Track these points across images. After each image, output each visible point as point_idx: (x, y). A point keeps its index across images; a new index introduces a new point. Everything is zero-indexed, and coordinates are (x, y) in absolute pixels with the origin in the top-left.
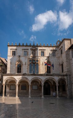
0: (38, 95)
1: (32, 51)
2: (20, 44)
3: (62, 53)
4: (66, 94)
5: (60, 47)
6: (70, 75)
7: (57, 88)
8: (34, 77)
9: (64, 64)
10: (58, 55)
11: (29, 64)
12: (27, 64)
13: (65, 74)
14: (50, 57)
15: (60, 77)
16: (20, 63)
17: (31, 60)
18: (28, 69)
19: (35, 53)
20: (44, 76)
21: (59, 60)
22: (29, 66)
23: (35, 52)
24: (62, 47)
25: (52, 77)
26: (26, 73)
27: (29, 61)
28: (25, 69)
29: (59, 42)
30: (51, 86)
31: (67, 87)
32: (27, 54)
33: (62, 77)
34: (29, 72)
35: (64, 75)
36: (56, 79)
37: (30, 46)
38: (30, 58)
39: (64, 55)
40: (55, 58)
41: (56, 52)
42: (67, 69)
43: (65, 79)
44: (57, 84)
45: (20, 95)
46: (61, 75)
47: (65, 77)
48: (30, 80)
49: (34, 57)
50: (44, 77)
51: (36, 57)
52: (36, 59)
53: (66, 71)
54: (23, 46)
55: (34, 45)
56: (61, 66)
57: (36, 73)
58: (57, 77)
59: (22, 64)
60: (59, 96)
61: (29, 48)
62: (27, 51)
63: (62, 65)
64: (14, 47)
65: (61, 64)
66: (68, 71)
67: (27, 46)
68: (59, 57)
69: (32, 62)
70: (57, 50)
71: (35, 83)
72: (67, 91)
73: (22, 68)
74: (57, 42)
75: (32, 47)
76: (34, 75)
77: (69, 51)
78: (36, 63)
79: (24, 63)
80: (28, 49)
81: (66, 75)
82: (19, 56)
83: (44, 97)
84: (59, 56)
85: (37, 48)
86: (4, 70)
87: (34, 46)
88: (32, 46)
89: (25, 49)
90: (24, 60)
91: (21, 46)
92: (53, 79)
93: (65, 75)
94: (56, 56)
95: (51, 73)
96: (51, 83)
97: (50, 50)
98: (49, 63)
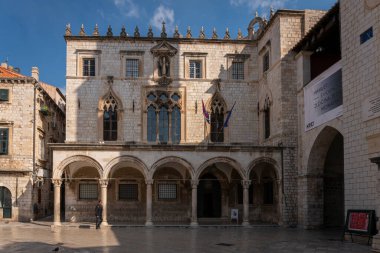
0: (179, 218)
1: (156, 59)
2: (110, 30)
3: (266, 67)
4: (276, 212)
5: (263, 43)
6: (293, 148)
7: (246, 192)
8: (165, 154)
9: (272, 109)
10: (253, 73)
11: (146, 109)
12: (137, 106)
13: (274, 143)
14: (222, 84)
15: (257, 155)
16: (113, 106)
17: (152, 93)
18: (141, 125)
19: (168, 69)
20: (200, 150)
22: (145, 116)
23: (168, 61)
24: (269, 43)
25: (228, 154)
26: (134, 142)
27: (145, 97)
28: (131, 127)
29: (258, 24)
30: (222, 187)
31: (280, 190)
32: (140, 72)
33: (264, 154)
34: (145, 137)
35: (270, 149)
36: (244, 161)
37: (150, 39)
38: (149, 87)
39: (275, 73)
40: (243, 86)
41: (246, 63)
42: (285, 126)
43: (275, 162)
44: (246, 180)
45: (116, 218)
46: (261, 149)
47: (276, 156)
48: (150, 165)
49: (166, 80)
50: (201, 153)
51: (171, 81)
52: (173, 91)
53: (280, 131)
54: (123, 38)
55: (164, 34)
56: (262, 115)
57: (170, 142)
58: (248, 154)
59: (119, 108)
60: (251, 222)
61: (148, 47)
62: (140, 57)
63: (267, 112)
64: (88, 43)
65: (262, 107)
66: (285, 135)
67: (137, 38)
68: (257, 82)
69: (156, 102)
70: (249, 56)
71: (167, 177)
72: (280, 204)
73: (119, 123)
74: (252, 23)
75: (155, 44)
76: (163, 146)
77: (294, 59)
78: (170, 102)
79: (127, 104)
80: (141, 53)
81: (280, 148)
82: (111, 79)
83: (199, 223)
84: (256, 79)
85: (175, 46)
86: (54, 129)
87: (164, 39)
88: (158, 40)
89: (129, 53)
90: (129, 94)
91: (116, 39)
92: (232, 163)
93: (276, 148)
94: (247, 79)
95: (227, 142)
96: (225, 177)
97: (225, 54)
98: (220, 104)
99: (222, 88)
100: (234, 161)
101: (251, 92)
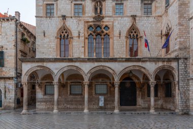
1: (93, 4)
4: (174, 103)
6: (186, 59)
10: (158, 10)
11: (87, 36)
12: (81, 35)
13: (173, 55)
14: (137, 18)
15: (160, 64)
17: (91, 26)
18: (84, 47)
19: (101, 10)
20: (120, 61)
21: (159, 25)
22: (87, 41)
25: (140, 64)
27: (86, 29)
28: (78, 48)
32: (83, 12)
33: (165, 63)
35: (169, 60)
36: (151, 68)
40: (151, 20)
41: (153, 4)
43: (173, 69)
44: (152, 81)
47: (174, 65)
48: (87, 72)
49: (100, 17)
50: (120, 63)
52: (105, 24)
56: (164, 38)
58: (154, 63)
63: (167, 35)
65: (164, 33)
66: (180, 49)
68: (161, 16)
69: (94, 32)
71: (100, 79)
73: (70, 46)
78: (103, 32)
81: (177, 59)
82: (64, 17)
84: (160, 14)
92: (143, 70)
94: (154, 15)
98: (135, 32)
99: (137, 22)
100: (144, 68)
101: (157, 23)
